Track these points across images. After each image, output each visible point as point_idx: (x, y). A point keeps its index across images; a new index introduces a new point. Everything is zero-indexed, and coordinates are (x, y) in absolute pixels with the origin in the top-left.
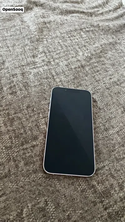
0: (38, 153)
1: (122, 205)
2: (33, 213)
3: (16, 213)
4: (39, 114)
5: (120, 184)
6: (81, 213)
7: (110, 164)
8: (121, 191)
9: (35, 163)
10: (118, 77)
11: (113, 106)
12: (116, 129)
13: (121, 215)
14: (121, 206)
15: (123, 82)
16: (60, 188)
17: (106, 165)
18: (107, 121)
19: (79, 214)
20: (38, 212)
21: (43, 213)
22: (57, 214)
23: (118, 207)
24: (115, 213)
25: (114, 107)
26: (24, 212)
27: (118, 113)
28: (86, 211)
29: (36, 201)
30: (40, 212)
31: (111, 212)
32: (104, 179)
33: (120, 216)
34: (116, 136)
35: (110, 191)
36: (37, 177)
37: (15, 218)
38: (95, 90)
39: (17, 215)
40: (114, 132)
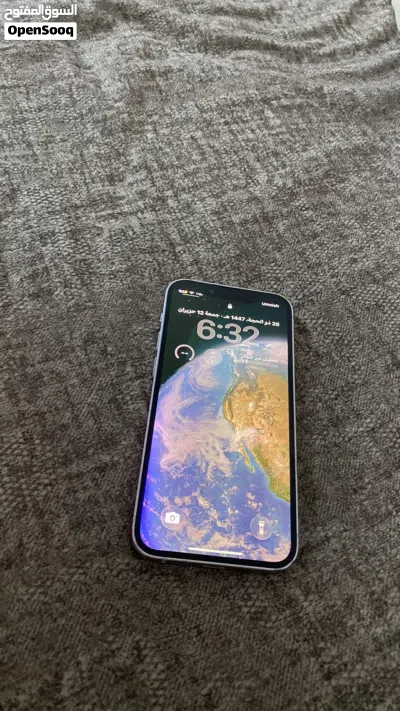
0: (115, 492)
1: (379, 665)
2: (93, 685)
3: (39, 685)
4: (124, 363)
5: (375, 596)
6: (249, 688)
7: (345, 530)
8: (377, 618)
9: (105, 522)
10: (377, 257)
11: (360, 346)
12: (368, 420)
13: (376, 697)
14: (376, 668)
15: (391, 273)
16: (185, 606)
17: (333, 536)
18: (338, 395)
19: (243, 690)
20: (112, 682)
21: (125, 687)
22: (173, 691)
23: (367, 671)
24: (359, 689)
25: (362, 350)
26: (64, 682)
27: (374, 371)
28: (267, 682)
29: (106, 645)
30: (116, 682)
31: (345, 686)
32: (325, 578)
33: (372, 699)
34: (365, 444)
35: (343, 617)
36: (111, 567)
37: (33, 701)
38: (304, 296)
39: (42, 692)
40: (361, 429)
